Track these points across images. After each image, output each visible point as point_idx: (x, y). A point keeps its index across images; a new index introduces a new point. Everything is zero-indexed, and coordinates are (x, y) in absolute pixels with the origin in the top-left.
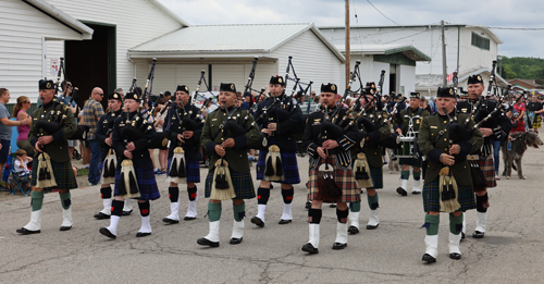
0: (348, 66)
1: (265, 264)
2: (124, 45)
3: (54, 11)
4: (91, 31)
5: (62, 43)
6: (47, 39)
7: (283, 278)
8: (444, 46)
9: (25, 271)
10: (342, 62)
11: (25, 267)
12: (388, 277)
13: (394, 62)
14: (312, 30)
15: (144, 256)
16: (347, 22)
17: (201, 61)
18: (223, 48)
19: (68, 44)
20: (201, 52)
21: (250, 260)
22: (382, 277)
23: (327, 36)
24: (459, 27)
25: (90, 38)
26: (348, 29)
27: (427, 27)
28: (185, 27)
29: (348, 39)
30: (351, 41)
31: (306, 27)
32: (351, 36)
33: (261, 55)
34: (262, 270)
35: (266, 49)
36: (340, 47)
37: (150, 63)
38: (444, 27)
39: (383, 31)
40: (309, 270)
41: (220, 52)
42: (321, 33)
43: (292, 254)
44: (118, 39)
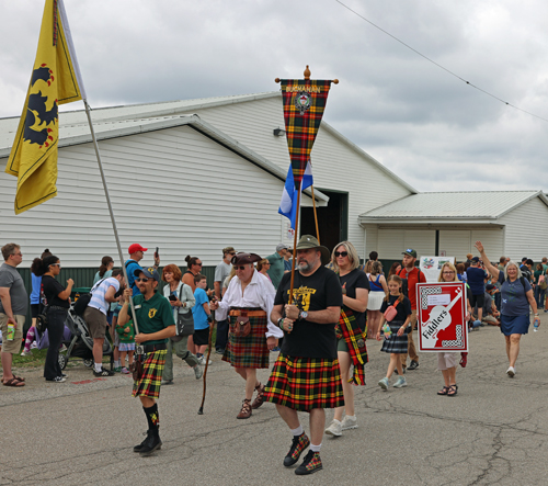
1: (498, 429)
2: (355, 211)
4: (327, 198)
7: (517, 444)
9: (268, 424)
11: (268, 420)
14: (539, 197)
15: (379, 415)
17: (429, 227)
18: (451, 215)
19: (304, 210)
20: (429, 218)
21: (482, 424)
25: (326, 205)
28: (414, 194)
31: (534, 194)
33: (488, 222)
34: (495, 435)
35: (494, 216)
37: (378, 227)
40: (542, 438)
41: (448, 218)
43: (524, 420)
44: (350, 205)
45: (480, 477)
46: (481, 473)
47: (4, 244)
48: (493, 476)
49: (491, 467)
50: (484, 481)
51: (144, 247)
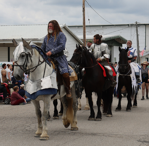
8: (138, 35)
13: (111, 44)
14: (65, 28)
16: (84, 23)
17: (4, 45)
20: (4, 40)
23: (74, 31)
24: (145, 25)
26: (84, 27)
27: (128, 25)
29: (84, 32)
30: (86, 34)
32: (86, 31)
33: (37, 42)
35: (39, 38)
36: (80, 37)
38: (137, 25)
39: (105, 27)
42: (70, 29)
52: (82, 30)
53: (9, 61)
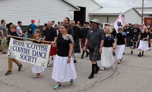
0: (142, 17)
2: (88, 12)
3: (72, 4)
4: (80, 9)
5: (73, 11)
6: (70, 11)
7: (121, 68)
10: (141, 16)
12: (148, 69)
14: (134, 9)
15: (89, 61)
16: (143, 6)
17: (106, 16)
18: (111, 13)
19: (75, 12)
20: (106, 14)
22: (146, 69)
23: (138, 10)
26: (143, 8)
28: (102, 8)
29: (143, 11)
30: (144, 11)
31: (132, 8)
34: (116, 66)
36: (141, 13)
37: (93, 16)
40: (128, 67)
41: (110, 14)
42: (136, 9)
43: (124, 62)
44: (86, 10)
45: (111, 76)
46: (111, 74)
47: (1, 20)
48: (114, 75)
49: (114, 73)
50: (112, 76)
51: (35, 21)
52: (142, 10)
53: (108, 23)
